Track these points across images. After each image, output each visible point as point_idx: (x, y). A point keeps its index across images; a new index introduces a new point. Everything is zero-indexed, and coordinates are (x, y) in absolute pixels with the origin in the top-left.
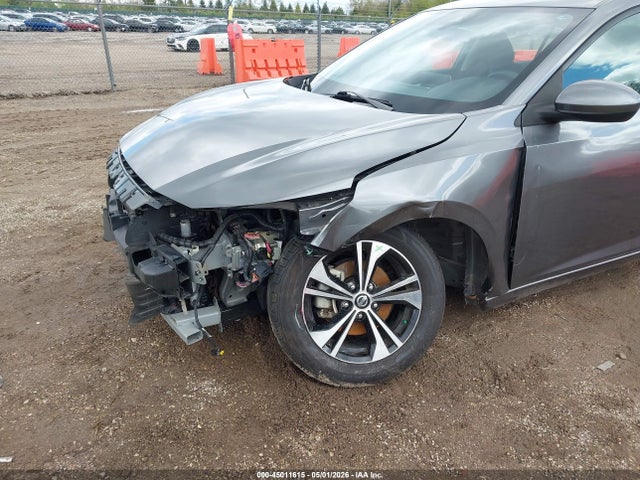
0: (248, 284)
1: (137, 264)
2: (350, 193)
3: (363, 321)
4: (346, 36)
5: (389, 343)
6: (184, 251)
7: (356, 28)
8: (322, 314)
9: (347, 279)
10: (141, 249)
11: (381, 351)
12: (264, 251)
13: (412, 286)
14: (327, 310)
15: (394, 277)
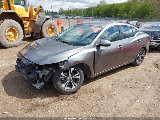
0: (49, 77)
1: (28, 75)
2: (68, 60)
3: (70, 82)
4: (58, 19)
5: (75, 85)
6: (37, 72)
7: (60, 17)
8: (63, 81)
9: (67, 75)
10: (29, 72)
11: (74, 87)
12: (52, 71)
13: (78, 75)
14: (64, 81)
15: (75, 74)
